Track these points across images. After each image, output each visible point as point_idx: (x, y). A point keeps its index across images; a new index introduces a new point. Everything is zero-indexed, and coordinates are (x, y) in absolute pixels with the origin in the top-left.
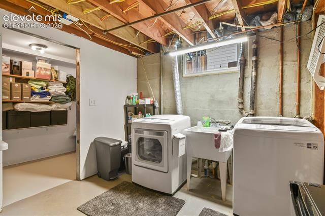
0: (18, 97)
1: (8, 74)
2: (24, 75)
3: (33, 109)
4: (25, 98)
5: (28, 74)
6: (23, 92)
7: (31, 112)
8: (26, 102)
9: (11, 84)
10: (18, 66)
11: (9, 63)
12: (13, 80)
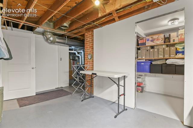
0: (168, 56)
1: (163, 43)
2: (172, 42)
3: (176, 63)
4: (171, 56)
5: (174, 40)
6: (171, 52)
7: (176, 65)
8: (172, 59)
9: (164, 49)
10: (168, 38)
11: (163, 37)
12: (165, 47)
